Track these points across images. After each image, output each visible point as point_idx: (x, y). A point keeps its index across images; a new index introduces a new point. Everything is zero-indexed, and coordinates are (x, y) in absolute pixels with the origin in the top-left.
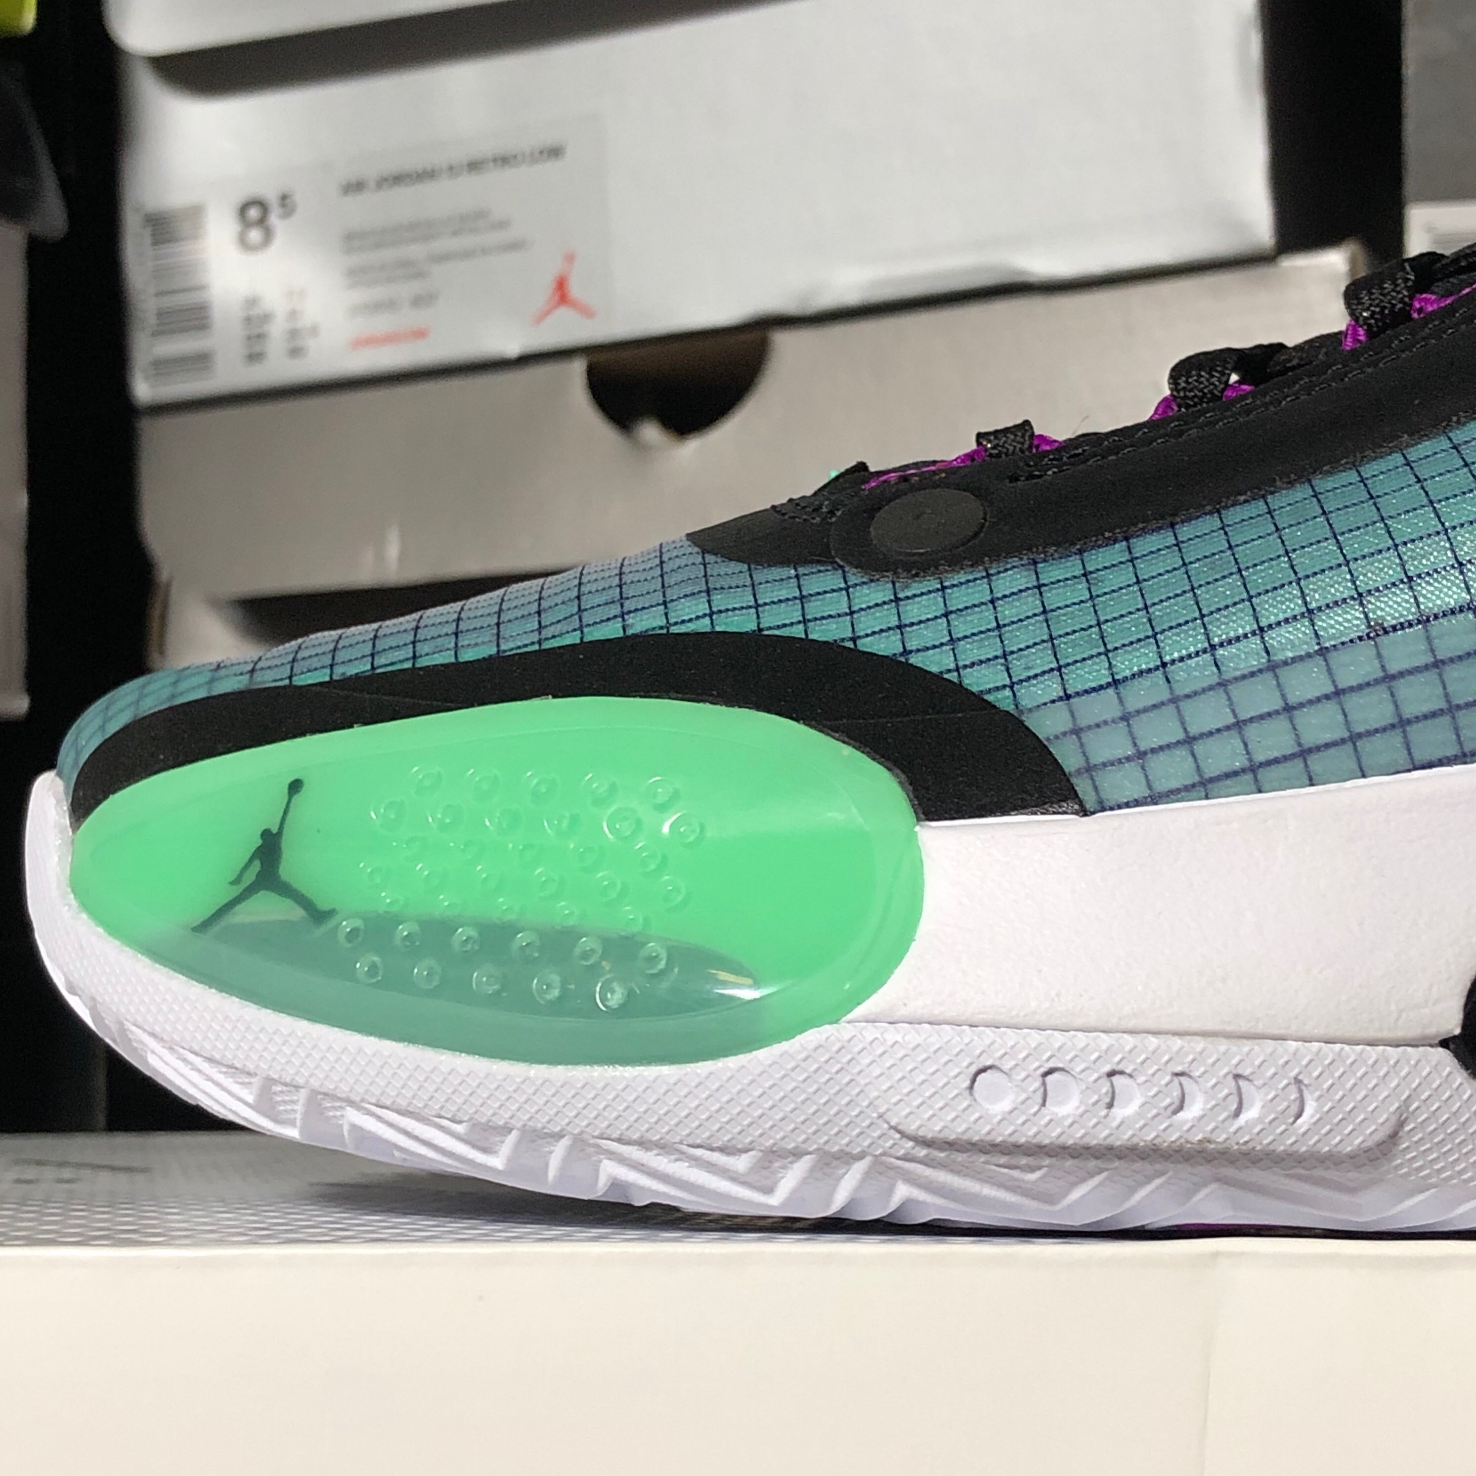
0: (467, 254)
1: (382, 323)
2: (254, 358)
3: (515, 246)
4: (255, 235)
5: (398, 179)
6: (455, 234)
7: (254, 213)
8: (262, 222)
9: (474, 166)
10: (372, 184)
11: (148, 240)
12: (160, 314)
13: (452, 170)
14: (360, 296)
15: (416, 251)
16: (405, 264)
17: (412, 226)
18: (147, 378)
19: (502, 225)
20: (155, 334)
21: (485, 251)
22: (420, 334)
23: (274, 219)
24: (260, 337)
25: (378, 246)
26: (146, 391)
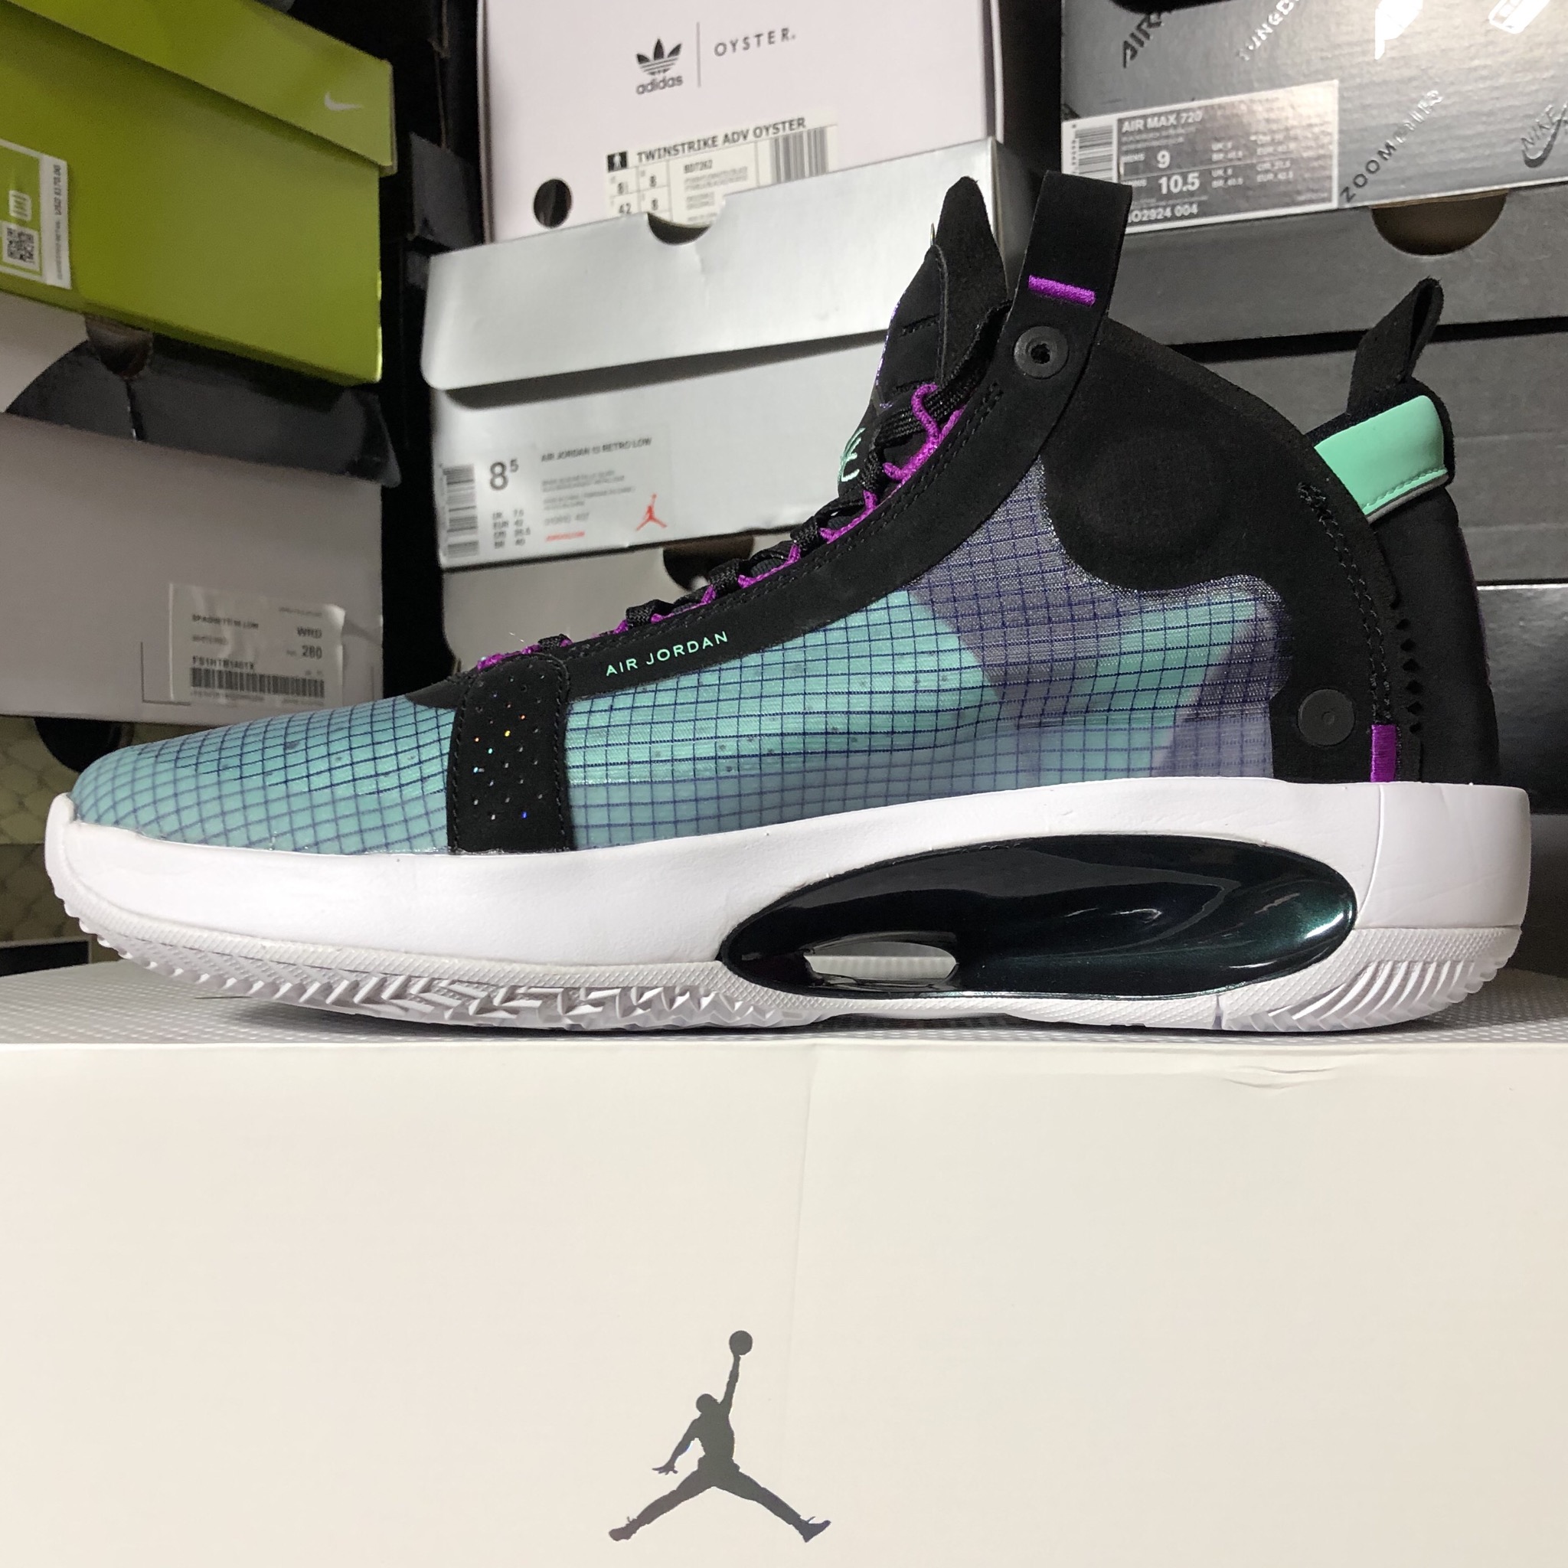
0: (604, 493)
1: (561, 528)
2: (499, 545)
3: (627, 490)
4: (499, 481)
5: (569, 454)
6: (598, 482)
7: (498, 469)
8: (502, 475)
9: (607, 448)
10: (556, 456)
11: (445, 481)
12: (451, 521)
13: (596, 450)
14: (552, 514)
15: (579, 491)
16: (573, 498)
17: (577, 478)
18: (445, 555)
19: (622, 478)
20: (450, 531)
21: (612, 492)
22: (581, 534)
23: (508, 473)
24: (502, 534)
25: (559, 488)
26: (445, 561)
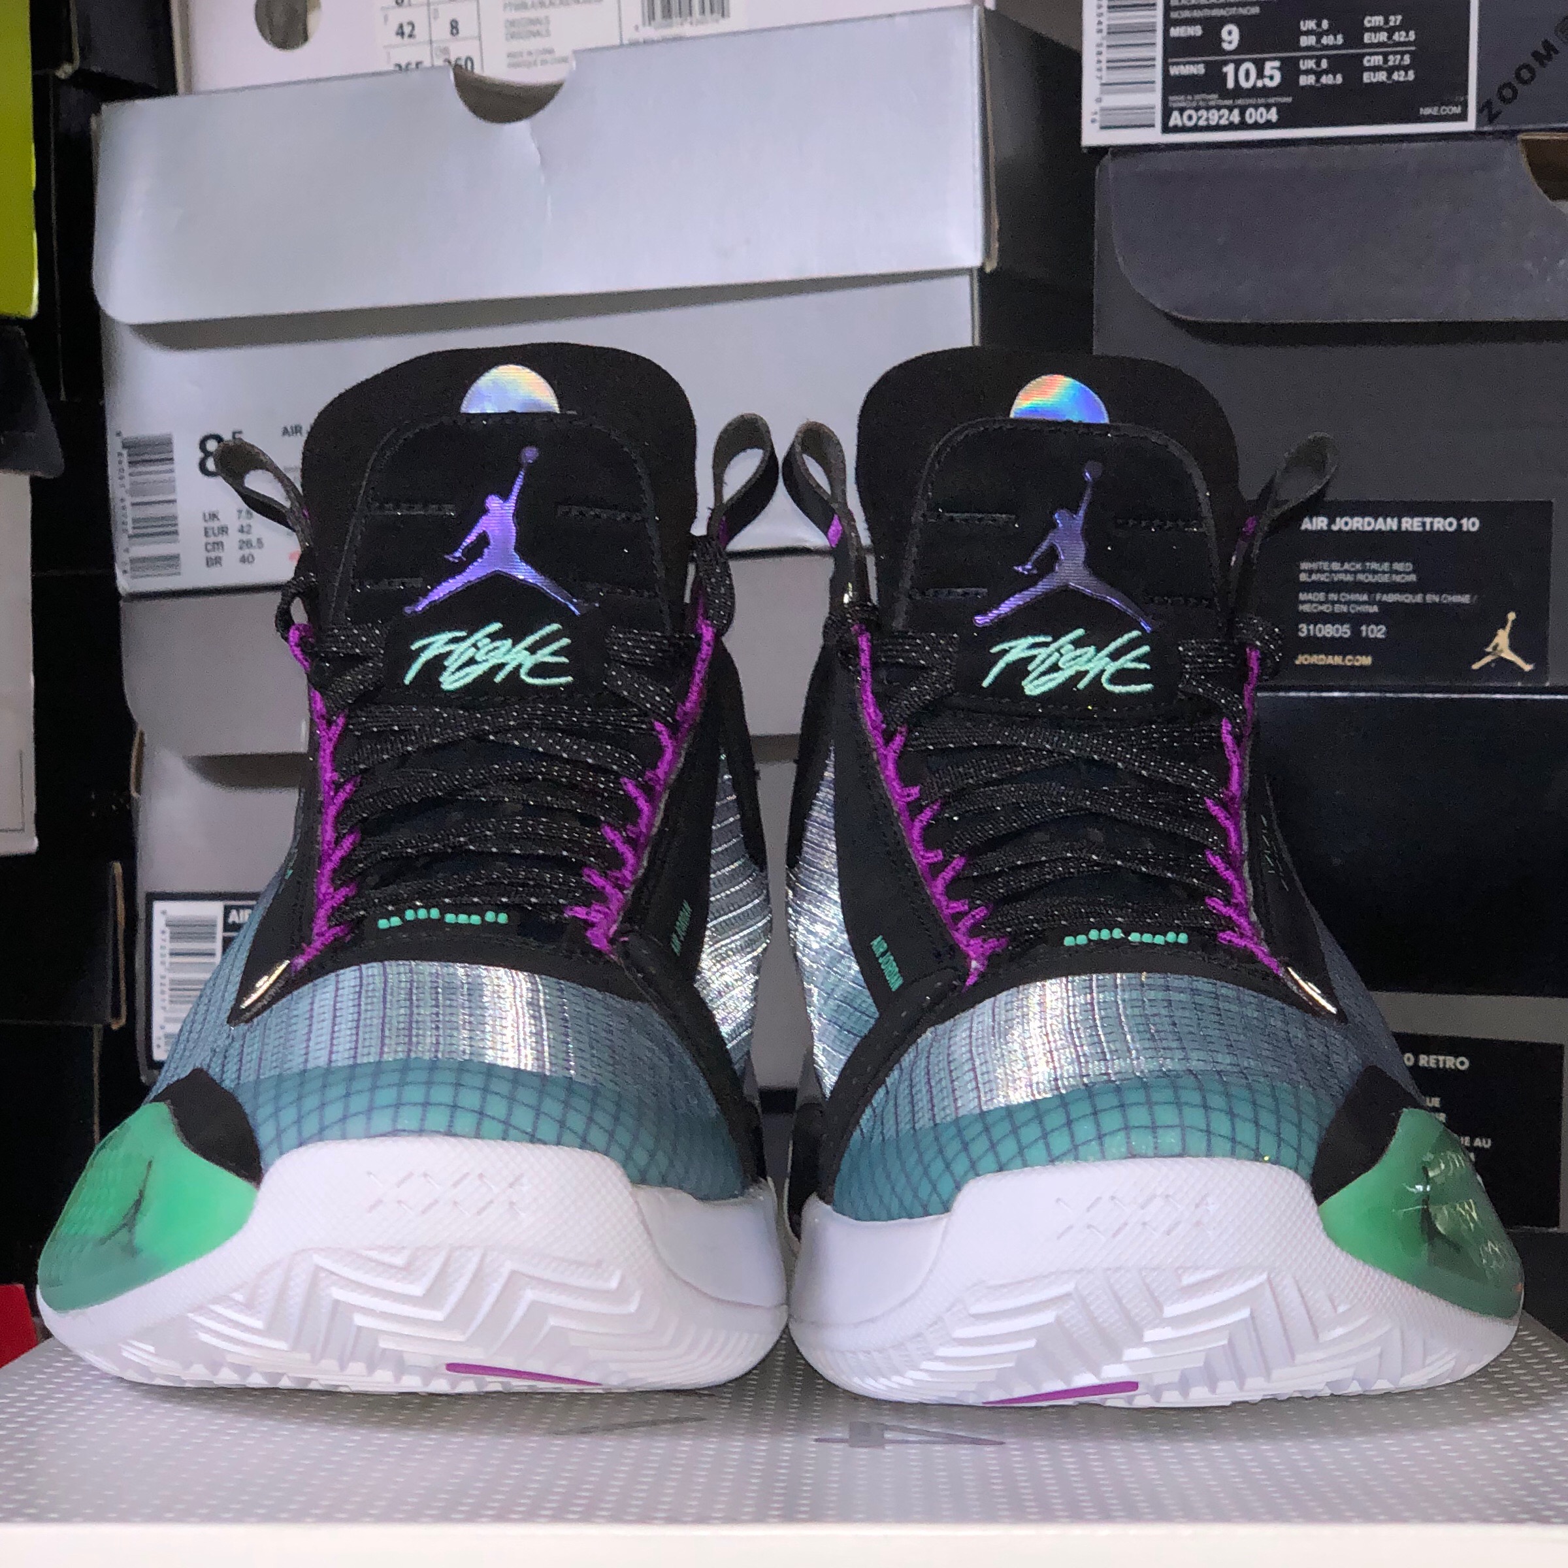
2: (214, 564)
11: (125, 459)
12: (135, 521)
18: (126, 572)
20: (135, 536)
26: (124, 583)
